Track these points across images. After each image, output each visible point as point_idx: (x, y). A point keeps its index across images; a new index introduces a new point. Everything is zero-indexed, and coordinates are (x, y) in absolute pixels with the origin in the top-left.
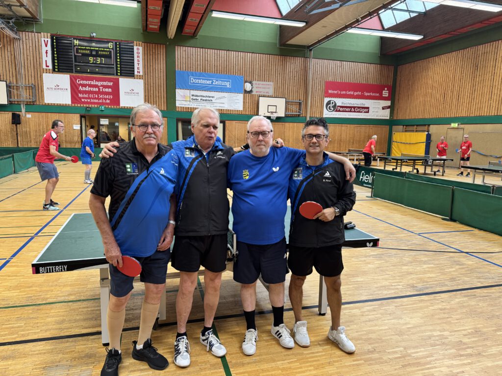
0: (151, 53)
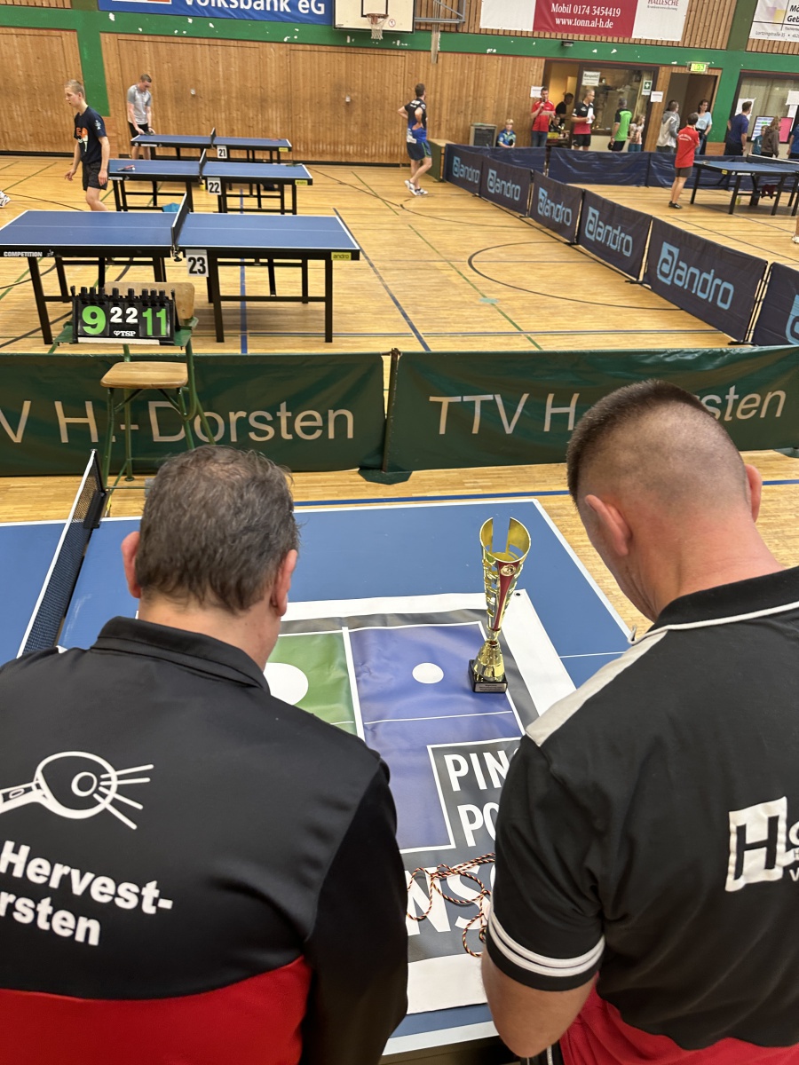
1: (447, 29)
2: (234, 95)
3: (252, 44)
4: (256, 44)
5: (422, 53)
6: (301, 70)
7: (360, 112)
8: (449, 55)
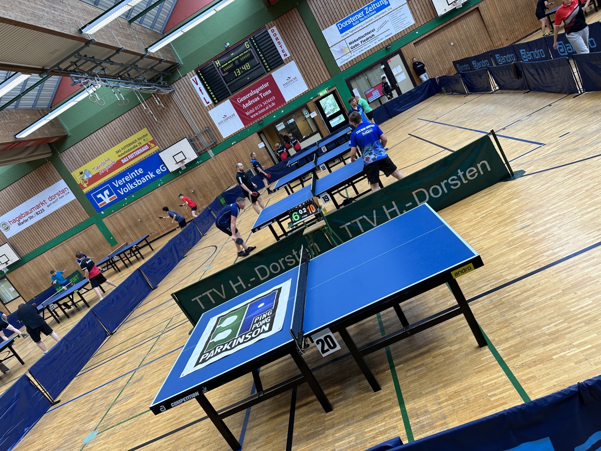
0: (287, 26)
1: (212, 147)
2: (153, 213)
3: (149, 194)
4: (151, 193)
5: (209, 160)
6: (170, 192)
7: (199, 193)
8: (218, 155)
